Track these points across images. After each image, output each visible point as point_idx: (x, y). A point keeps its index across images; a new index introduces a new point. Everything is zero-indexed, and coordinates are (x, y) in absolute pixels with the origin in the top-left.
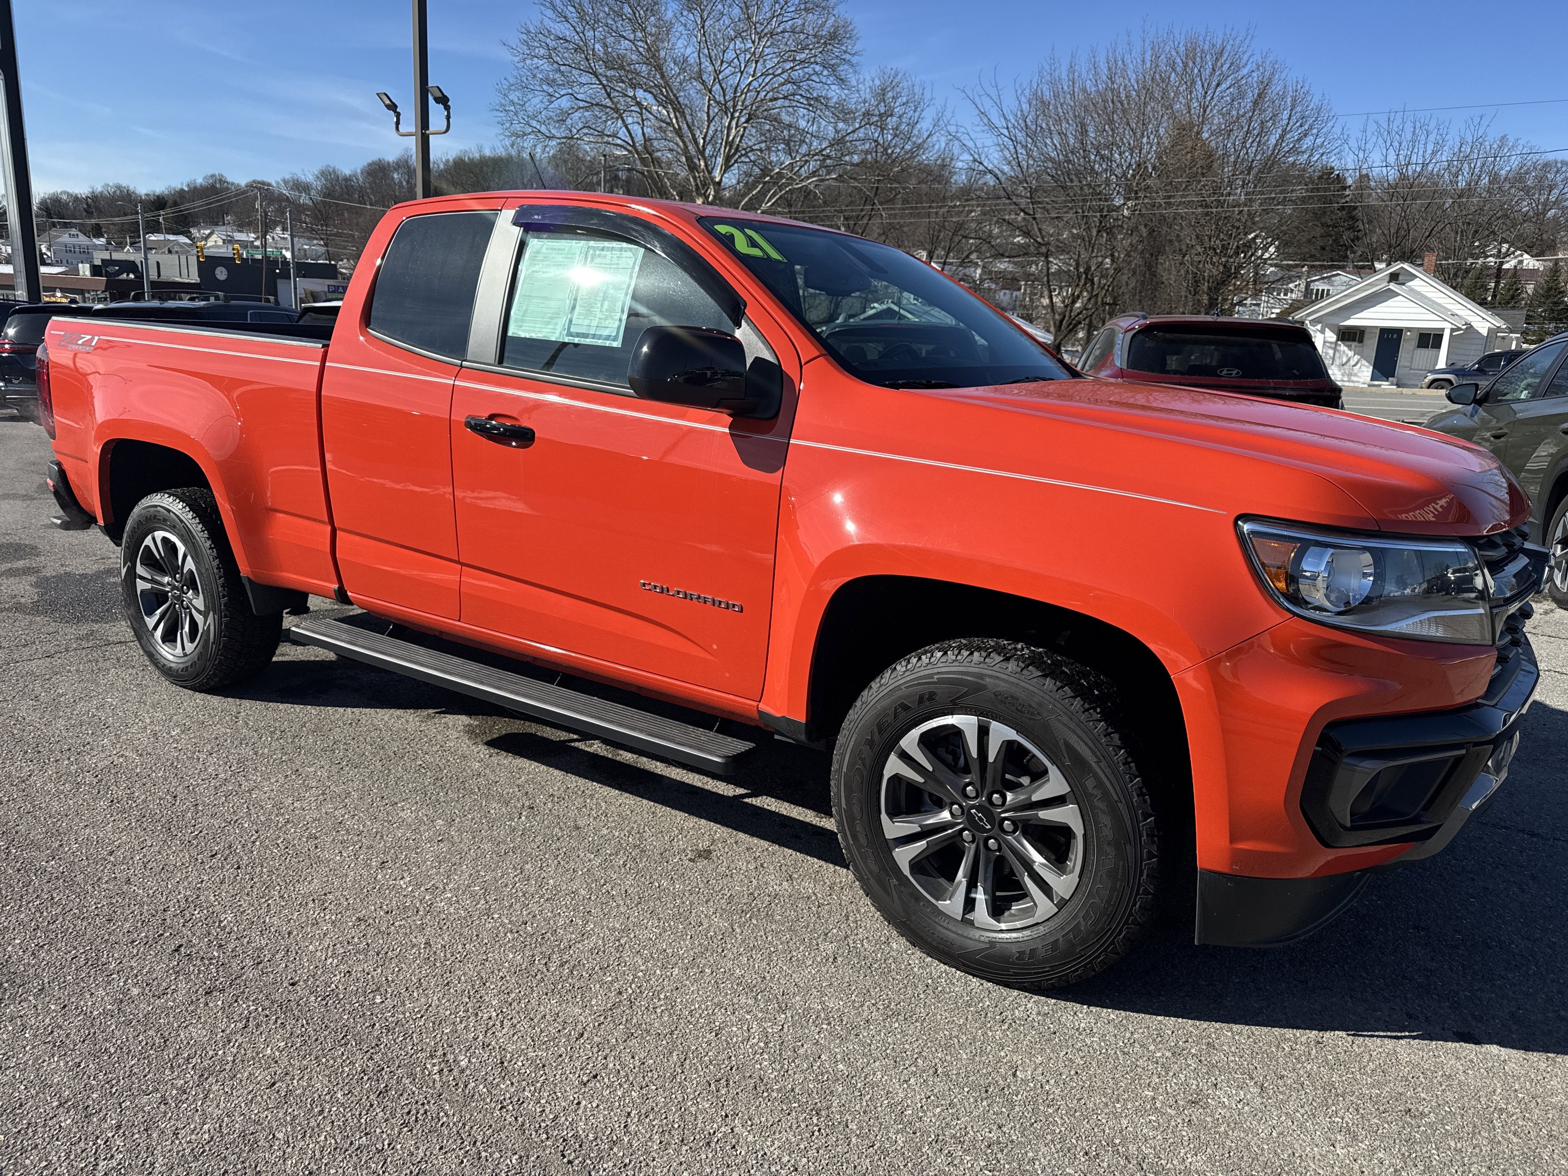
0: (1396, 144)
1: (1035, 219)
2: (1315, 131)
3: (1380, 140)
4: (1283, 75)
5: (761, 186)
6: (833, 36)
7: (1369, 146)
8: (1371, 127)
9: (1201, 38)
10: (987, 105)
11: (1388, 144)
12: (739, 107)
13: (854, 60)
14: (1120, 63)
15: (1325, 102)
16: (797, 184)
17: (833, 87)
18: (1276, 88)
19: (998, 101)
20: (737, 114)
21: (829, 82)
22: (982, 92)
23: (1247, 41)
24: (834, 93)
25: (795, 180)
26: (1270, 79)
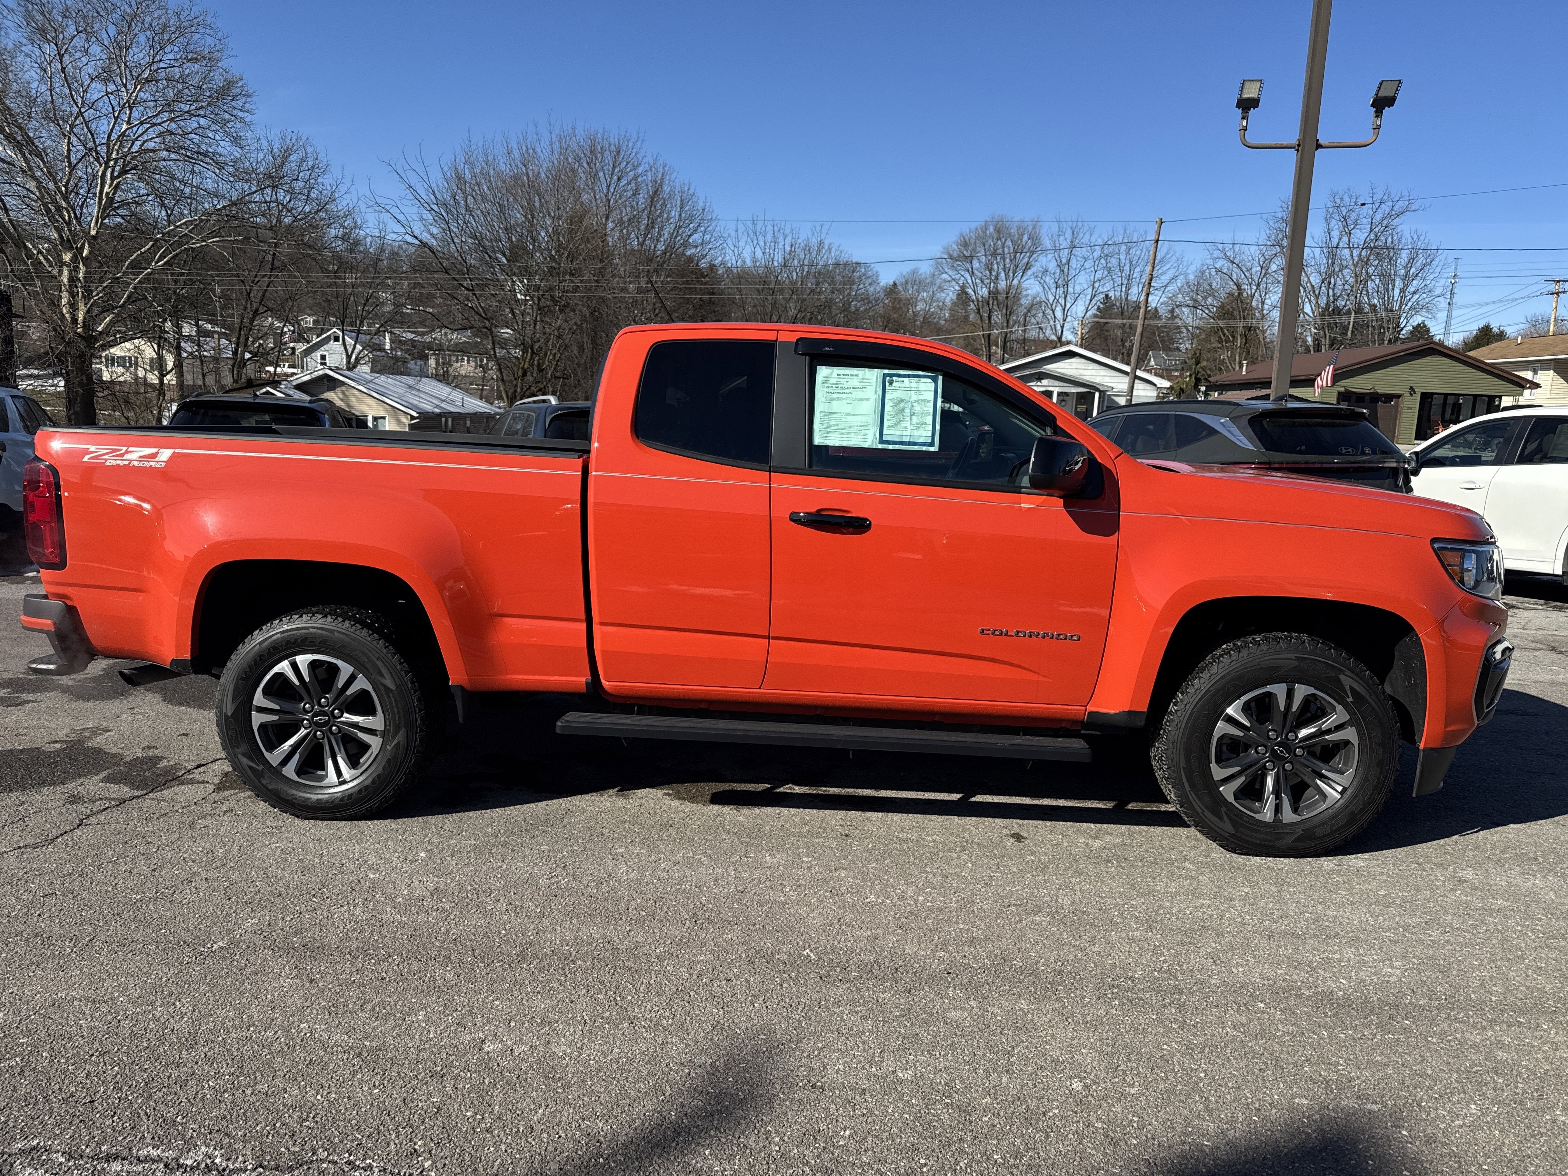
0: (762, 243)
1: (475, 294)
2: (703, 229)
3: (749, 240)
4: (673, 177)
5: (151, 243)
6: (223, 92)
7: (742, 244)
8: (741, 228)
9: (599, 136)
10: (414, 180)
11: (755, 243)
12: (114, 156)
13: (249, 118)
14: (531, 151)
15: (708, 204)
16: (193, 243)
17: (222, 143)
18: (666, 188)
19: (425, 177)
20: (112, 163)
21: (218, 138)
22: (407, 167)
23: (639, 144)
24: (226, 149)
25: (192, 238)
26: (662, 179)
